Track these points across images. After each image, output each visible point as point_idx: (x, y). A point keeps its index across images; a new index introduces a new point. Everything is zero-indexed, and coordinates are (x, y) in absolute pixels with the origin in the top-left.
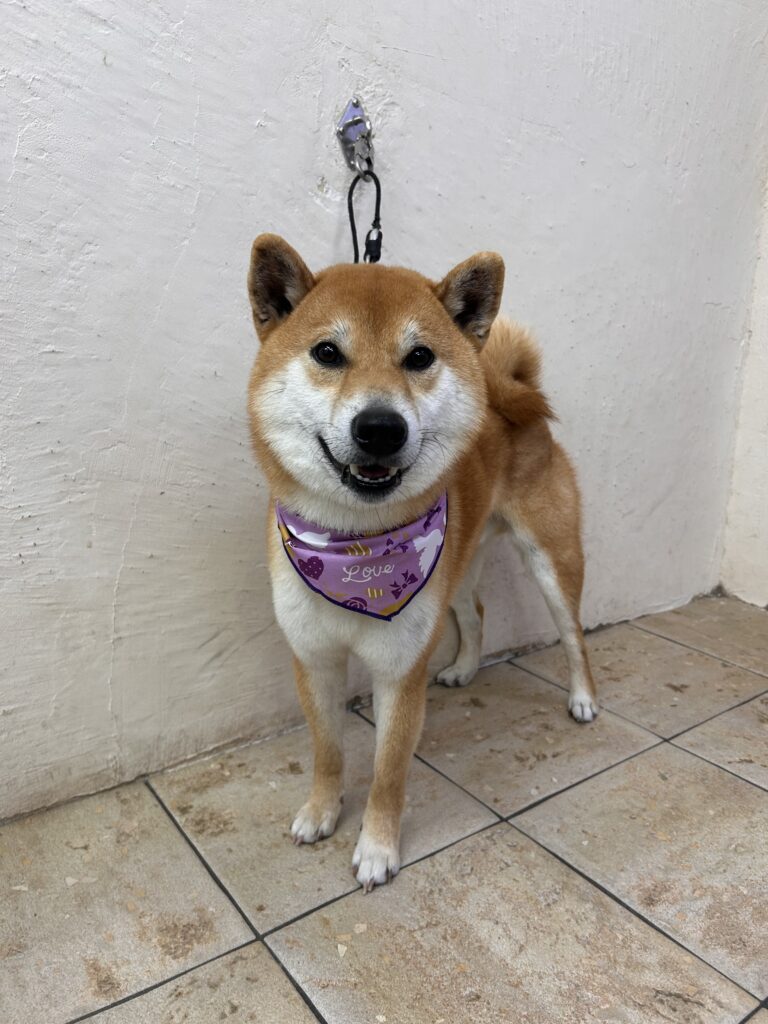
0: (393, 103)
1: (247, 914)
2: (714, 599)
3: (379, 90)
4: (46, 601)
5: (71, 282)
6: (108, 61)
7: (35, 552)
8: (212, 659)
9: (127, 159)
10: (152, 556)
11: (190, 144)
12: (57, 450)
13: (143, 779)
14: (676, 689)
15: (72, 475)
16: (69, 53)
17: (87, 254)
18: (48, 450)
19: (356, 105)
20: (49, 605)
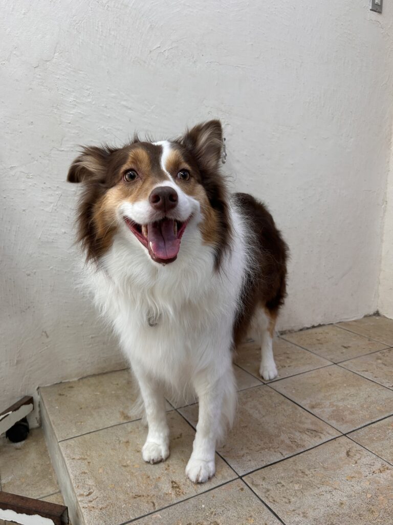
2: (374, 317)
14: (345, 347)
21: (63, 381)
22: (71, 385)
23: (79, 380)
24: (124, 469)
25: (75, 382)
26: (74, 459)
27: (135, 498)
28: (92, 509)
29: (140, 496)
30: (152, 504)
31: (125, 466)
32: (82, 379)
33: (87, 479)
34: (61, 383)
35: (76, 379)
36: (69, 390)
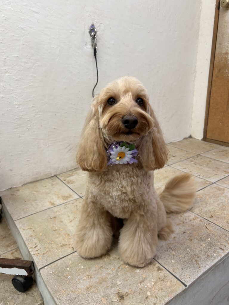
0: (101, 24)
1: (78, 194)
2: (189, 139)
3: (98, 21)
4: (33, 138)
5: (34, 70)
6: (39, 21)
7: (30, 127)
8: (68, 151)
9: (44, 42)
10: (54, 128)
11: (56, 38)
12: (34, 106)
13: (56, 176)
14: (174, 156)
15: (37, 111)
16: (31, 21)
17: (37, 64)
18: (32, 106)
19: (93, 25)
20: (34, 138)
21: (12, 187)
22: (18, 189)
23: (22, 186)
24: (54, 232)
25: (20, 187)
26: (24, 229)
27: (62, 246)
28: (38, 254)
29: (65, 245)
30: (72, 249)
31: (55, 230)
32: (24, 185)
33: (34, 239)
34: (11, 188)
35: (20, 185)
36: (17, 192)
